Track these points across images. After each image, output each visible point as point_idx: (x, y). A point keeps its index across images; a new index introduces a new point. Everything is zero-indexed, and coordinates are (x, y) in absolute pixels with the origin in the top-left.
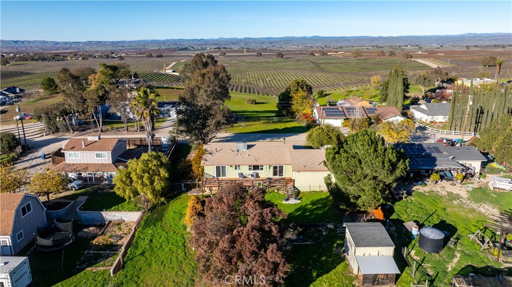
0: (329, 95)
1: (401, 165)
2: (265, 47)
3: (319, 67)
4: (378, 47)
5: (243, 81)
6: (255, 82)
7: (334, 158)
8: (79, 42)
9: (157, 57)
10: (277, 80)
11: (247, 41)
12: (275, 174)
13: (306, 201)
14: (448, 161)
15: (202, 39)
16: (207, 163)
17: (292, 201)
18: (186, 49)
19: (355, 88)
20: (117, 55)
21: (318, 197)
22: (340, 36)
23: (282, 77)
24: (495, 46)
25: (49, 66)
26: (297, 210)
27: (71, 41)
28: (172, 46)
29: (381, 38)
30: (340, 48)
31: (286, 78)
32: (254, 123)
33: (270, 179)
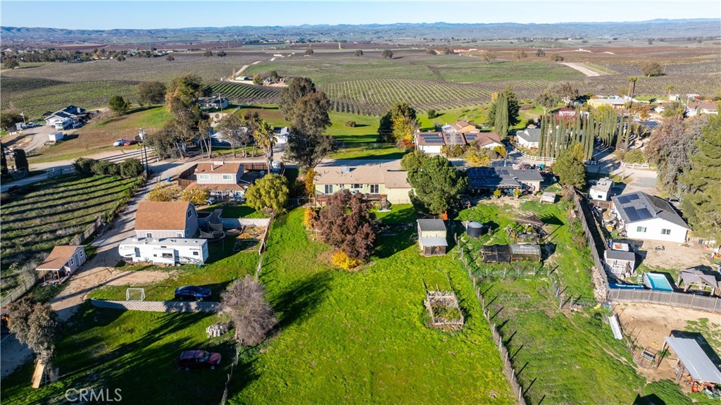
0: (441, 115)
1: (460, 181)
2: (367, 38)
3: (438, 73)
4: (525, 41)
5: (340, 94)
6: (354, 97)
7: (413, 176)
8: (101, 31)
9: (219, 55)
10: (382, 94)
11: (342, 29)
12: (372, 191)
13: (395, 211)
14: (512, 180)
15: (277, 27)
16: (318, 182)
17: (385, 210)
18: (256, 42)
19: (471, 108)
20: (161, 52)
21: (405, 208)
22: (474, 23)
23: (388, 89)
24: (689, 39)
25: (74, 70)
26: (387, 216)
27: (90, 29)
28: (235, 37)
29: (533, 26)
30: (473, 42)
31: (393, 91)
32: (355, 149)
33: (368, 194)
